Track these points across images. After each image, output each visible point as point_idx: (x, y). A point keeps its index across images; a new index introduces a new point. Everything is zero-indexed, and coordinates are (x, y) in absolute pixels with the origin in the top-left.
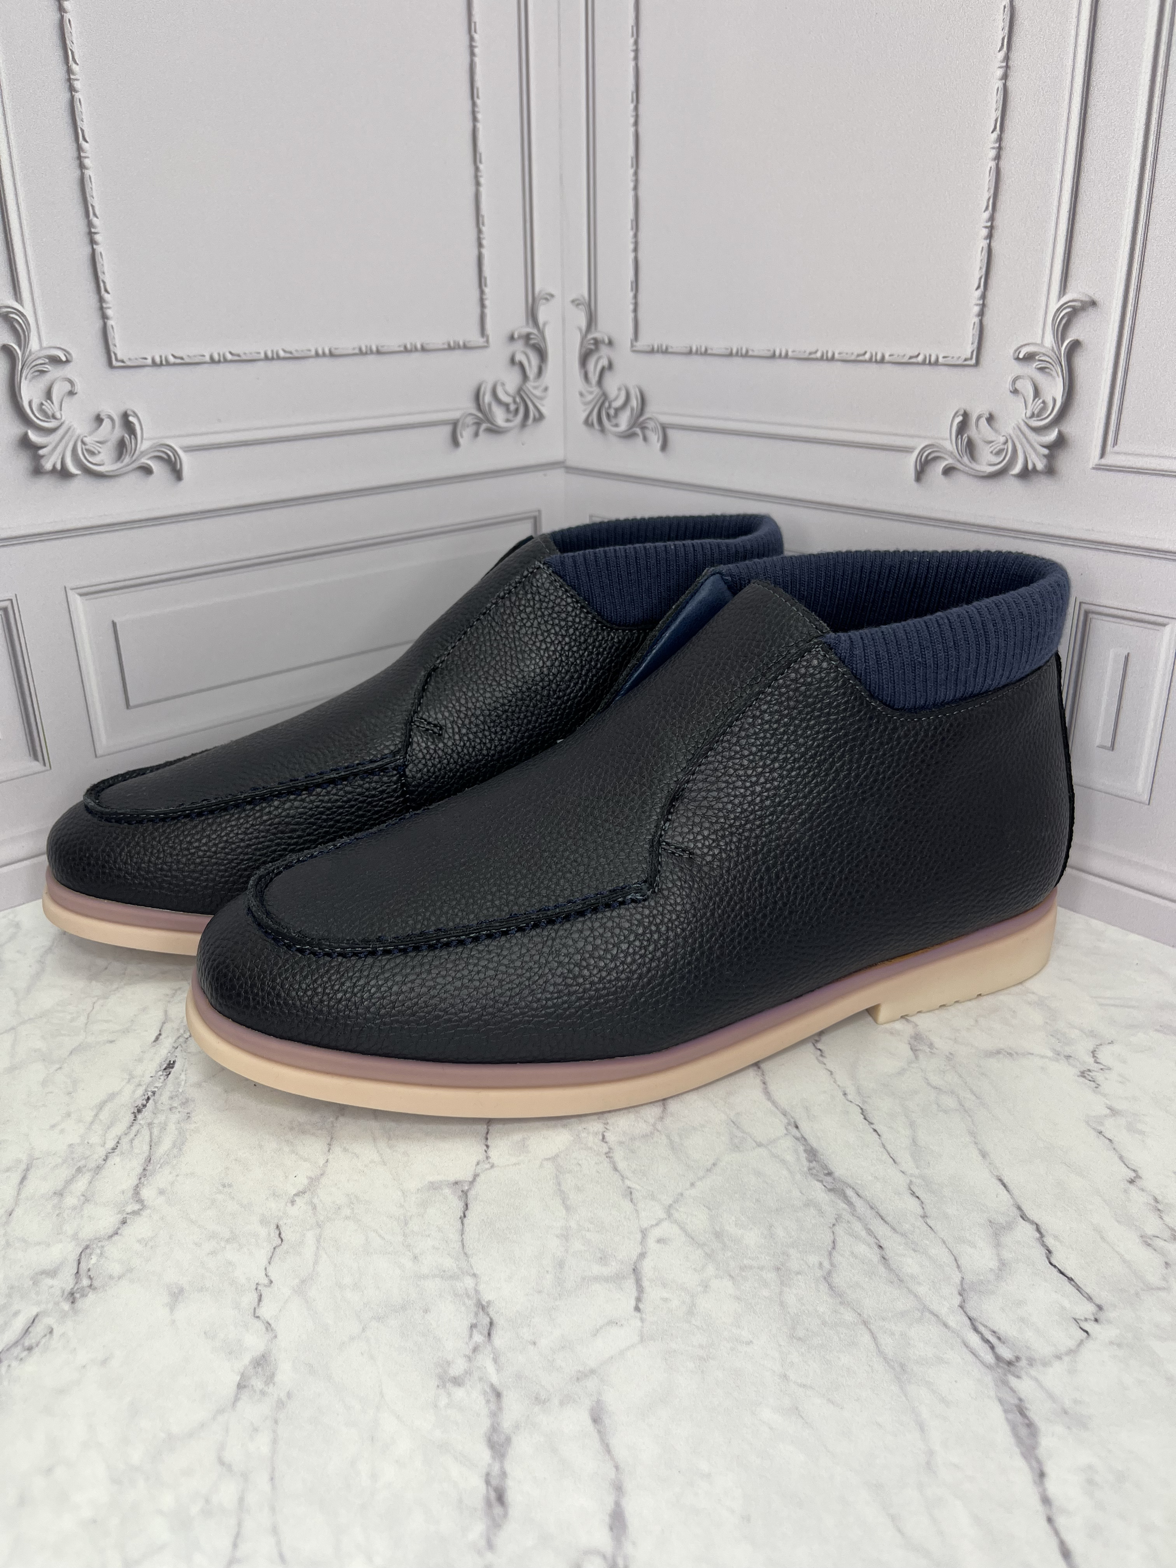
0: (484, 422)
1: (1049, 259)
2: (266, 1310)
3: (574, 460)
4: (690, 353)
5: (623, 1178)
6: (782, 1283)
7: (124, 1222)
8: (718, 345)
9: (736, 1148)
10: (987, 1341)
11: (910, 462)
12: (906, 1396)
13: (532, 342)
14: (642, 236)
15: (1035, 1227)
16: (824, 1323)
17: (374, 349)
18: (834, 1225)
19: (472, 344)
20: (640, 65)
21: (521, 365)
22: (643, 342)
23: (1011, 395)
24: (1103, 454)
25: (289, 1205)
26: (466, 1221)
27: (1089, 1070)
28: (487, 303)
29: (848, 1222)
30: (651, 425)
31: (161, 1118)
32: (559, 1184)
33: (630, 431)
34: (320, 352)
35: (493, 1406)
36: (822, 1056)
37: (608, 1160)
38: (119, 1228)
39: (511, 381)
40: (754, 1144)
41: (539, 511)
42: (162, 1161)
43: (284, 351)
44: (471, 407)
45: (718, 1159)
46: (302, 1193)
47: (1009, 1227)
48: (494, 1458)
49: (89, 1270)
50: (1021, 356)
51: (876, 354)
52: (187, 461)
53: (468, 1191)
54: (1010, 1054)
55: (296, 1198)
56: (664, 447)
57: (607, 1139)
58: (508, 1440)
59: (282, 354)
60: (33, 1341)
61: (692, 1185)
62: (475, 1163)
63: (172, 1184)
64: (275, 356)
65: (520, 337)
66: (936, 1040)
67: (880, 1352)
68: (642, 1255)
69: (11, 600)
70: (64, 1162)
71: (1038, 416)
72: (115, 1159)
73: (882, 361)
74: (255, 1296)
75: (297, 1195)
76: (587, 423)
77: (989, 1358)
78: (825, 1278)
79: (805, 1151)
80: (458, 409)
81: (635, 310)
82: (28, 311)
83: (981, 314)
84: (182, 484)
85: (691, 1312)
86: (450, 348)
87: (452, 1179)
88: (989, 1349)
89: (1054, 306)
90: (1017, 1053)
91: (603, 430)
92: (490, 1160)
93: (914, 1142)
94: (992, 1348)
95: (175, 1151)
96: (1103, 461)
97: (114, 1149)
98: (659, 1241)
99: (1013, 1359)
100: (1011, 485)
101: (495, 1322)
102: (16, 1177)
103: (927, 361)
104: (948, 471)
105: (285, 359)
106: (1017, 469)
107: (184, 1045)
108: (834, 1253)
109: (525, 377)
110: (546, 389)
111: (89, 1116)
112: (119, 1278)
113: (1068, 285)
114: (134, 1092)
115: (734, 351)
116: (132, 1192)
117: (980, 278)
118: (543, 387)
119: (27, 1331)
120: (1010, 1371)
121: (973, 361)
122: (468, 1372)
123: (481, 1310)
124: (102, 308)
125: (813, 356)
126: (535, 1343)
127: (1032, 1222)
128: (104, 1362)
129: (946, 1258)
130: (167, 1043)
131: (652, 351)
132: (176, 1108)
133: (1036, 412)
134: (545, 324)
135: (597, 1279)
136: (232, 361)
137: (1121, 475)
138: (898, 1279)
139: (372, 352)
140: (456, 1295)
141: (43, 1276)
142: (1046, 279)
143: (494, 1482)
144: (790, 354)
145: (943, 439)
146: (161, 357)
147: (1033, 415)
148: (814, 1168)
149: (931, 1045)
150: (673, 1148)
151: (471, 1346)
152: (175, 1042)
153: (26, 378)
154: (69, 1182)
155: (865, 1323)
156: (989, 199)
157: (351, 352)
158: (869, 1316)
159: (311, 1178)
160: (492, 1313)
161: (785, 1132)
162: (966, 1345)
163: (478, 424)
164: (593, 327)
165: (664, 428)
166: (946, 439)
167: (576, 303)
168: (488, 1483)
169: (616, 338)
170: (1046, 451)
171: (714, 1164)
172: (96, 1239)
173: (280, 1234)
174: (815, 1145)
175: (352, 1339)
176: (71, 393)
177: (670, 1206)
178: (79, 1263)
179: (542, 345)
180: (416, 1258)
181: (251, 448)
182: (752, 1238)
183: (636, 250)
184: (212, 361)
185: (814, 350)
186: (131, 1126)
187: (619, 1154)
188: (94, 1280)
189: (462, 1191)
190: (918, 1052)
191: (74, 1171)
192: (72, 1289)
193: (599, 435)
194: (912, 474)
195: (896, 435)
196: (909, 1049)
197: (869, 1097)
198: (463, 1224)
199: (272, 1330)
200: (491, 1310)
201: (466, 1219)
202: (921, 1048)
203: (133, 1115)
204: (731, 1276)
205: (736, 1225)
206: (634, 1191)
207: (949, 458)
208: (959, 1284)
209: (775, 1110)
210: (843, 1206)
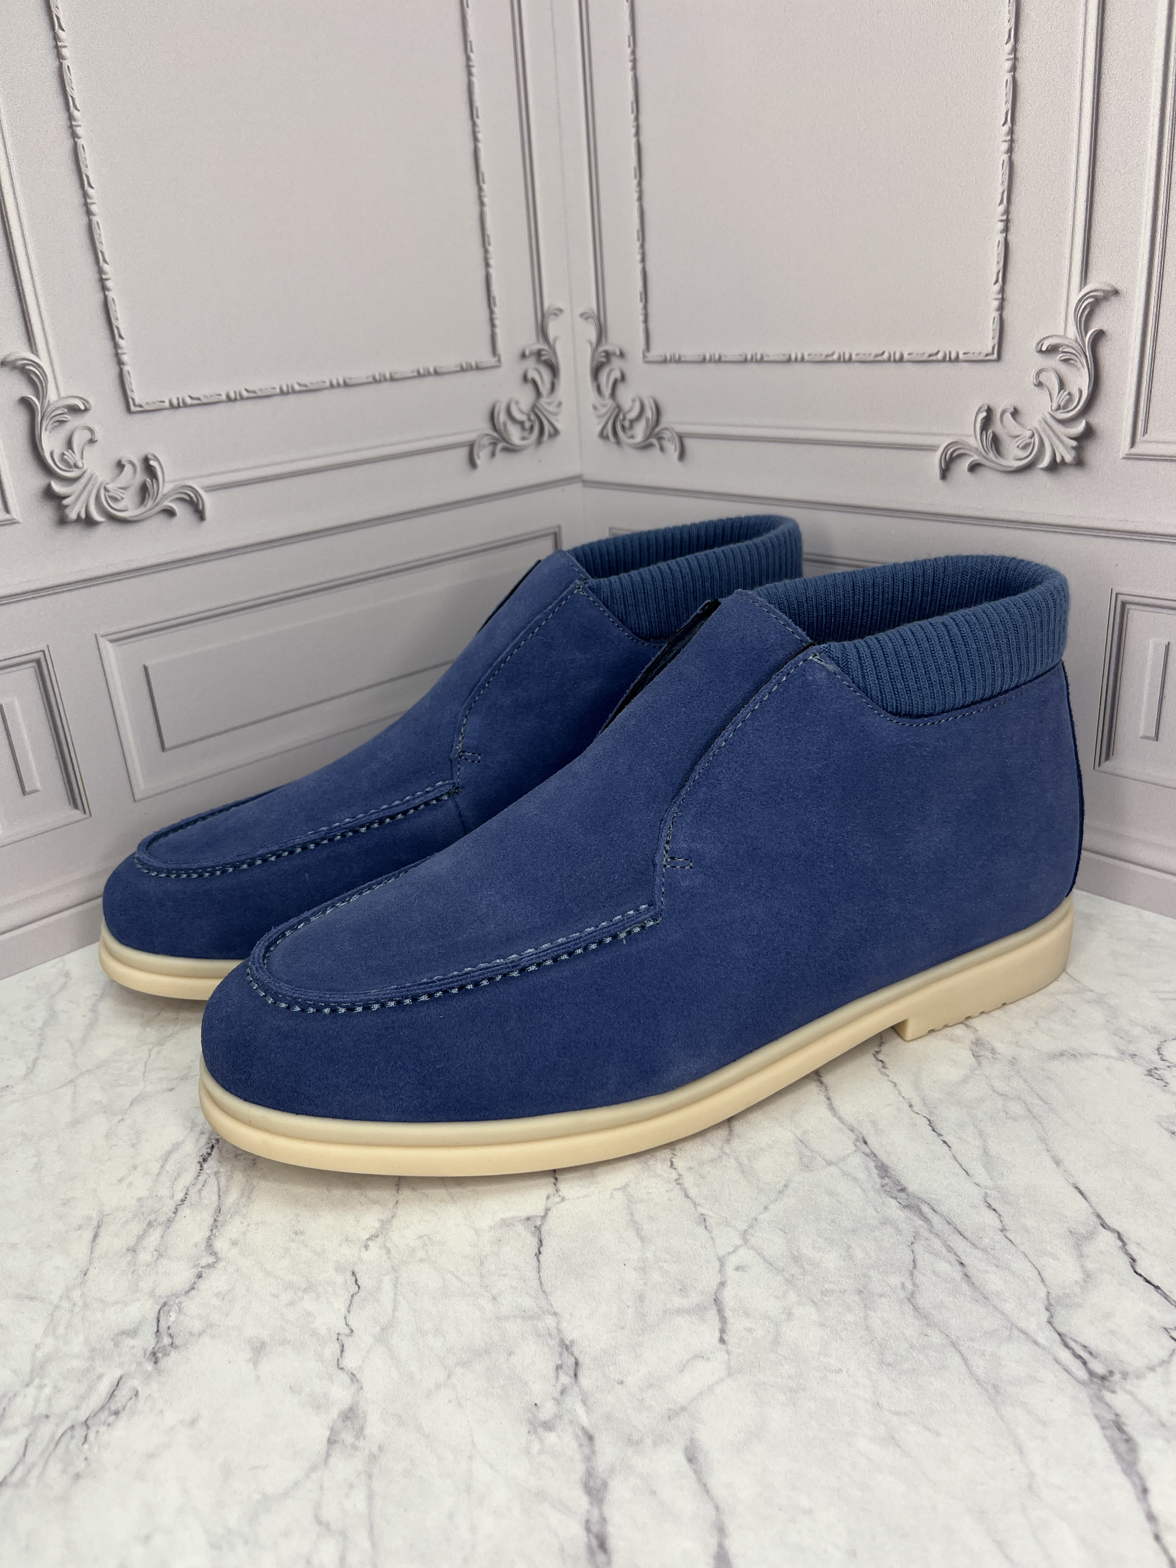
0: (501, 442)
1: (1068, 251)
2: (351, 1361)
3: (591, 474)
4: (704, 361)
5: (695, 1205)
6: (866, 1307)
7: (200, 1276)
8: (732, 352)
9: (806, 1167)
10: (1079, 1357)
11: (935, 460)
12: (1002, 1418)
13: (543, 358)
14: (648, 246)
15: (1116, 1235)
16: (912, 1347)
17: (388, 376)
18: (912, 1243)
19: (484, 365)
20: (638, 75)
21: (534, 382)
22: (656, 352)
23: (1036, 388)
24: (1133, 444)
25: (363, 1250)
26: (542, 1257)
27: (1156, 1069)
28: (497, 322)
29: (927, 1239)
30: (667, 435)
31: (227, 1166)
32: (632, 1214)
33: (647, 442)
34: (335, 383)
35: (586, 1450)
36: (884, 1067)
37: (678, 1186)
38: (195, 1283)
39: (524, 398)
40: (824, 1163)
41: (559, 527)
42: (232, 1211)
43: (299, 384)
44: (486, 428)
45: (789, 1180)
46: (373, 1237)
47: (1090, 1236)
48: (591, 1504)
49: (169, 1328)
50: (1044, 349)
51: (895, 354)
52: (209, 501)
53: (540, 1226)
54: (1074, 1055)
55: (369, 1243)
56: (682, 456)
57: (676, 1164)
58: (605, 1484)
59: (297, 387)
60: (119, 1405)
61: (766, 1208)
62: (545, 1197)
63: (244, 1234)
64: (290, 390)
65: (531, 354)
66: (997, 1045)
67: (972, 1374)
68: (722, 1284)
69: (43, 651)
70: (134, 1217)
71: (1064, 408)
72: (185, 1211)
73: (902, 359)
74: (338, 1346)
75: (369, 1239)
76: (602, 435)
77: (1082, 1374)
78: (909, 1300)
79: (876, 1167)
80: (473, 431)
81: (646, 321)
82: (44, 363)
83: (1001, 308)
84: (205, 524)
85: (776, 1341)
86: (463, 370)
87: (524, 1214)
88: (1081, 1364)
89: (1075, 298)
90: (1080, 1054)
91: (618, 442)
92: (560, 1193)
93: (986, 1152)
94: (1085, 1363)
95: (244, 1200)
96: (1134, 451)
97: (183, 1201)
98: (737, 1269)
99: (1107, 1374)
100: (1039, 479)
101: (580, 1362)
102: (88, 1235)
103: (948, 359)
104: (974, 468)
105: (300, 392)
106: (1046, 462)
108: (916, 1273)
109: (538, 394)
110: (560, 404)
111: (155, 1167)
112: (200, 1335)
113: (1089, 275)
115: (749, 357)
116: (204, 1244)
117: (998, 272)
118: (556, 403)
119: (112, 1395)
120: (1104, 1386)
121: (995, 356)
122: (558, 1416)
123: (565, 1350)
124: (117, 355)
125: (830, 359)
127: (1114, 1231)
128: (193, 1422)
129: (1030, 1273)
131: (665, 361)
133: (1062, 405)
134: (555, 339)
135: (679, 1311)
136: (248, 398)
137: (1153, 464)
138: (983, 1297)
139: (385, 380)
140: (539, 1336)
141: (124, 1336)
142: (1066, 271)
143: (595, 1529)
144: (806, 357)
145: (967, 436)
146: (178, 399)
147: (1059, 408)
148: (886, 1184)
149: (993, 1051)
150: (743, 1172)
151: (559, 1388)
153: (46, 429)
154: (141, 1238)
155: (954, 1344)
156: (1003, 192)
157: (365, 380)
158: (958, 1337)
159: (382, 1221)
160: (576, 1353)
161: (854, 1148)
162: (1057, 1361)
163: (494, 444)
164: (603, 341)
165: (681, 438)
166: (970, 436)
167: (584, 316)
168: (588, 1530)
169: (627, 349)
170: (1074, 443)
171: (786, 1186)
172: (173, 1295)
173: (356, 1281)
174: (884, 1159)
175: (438, 1386)
176: (92, 441)
177: (745, 1231)
178: (158, 1321)
179: (553, 360)
180: (494, 1299)
181: (270, 483)
182: (831, 1260)
183: (643, 260)
184: (229, 399)
185: (830, 353)
186: (198, 1176)
187: (689, 1181)
188: (175, 1337)
189: (535, 1227)
190: (981, 1058)
191: (145, 1226)
192: (154, 1348)
193: (615, 447)
194: (937, 472)
195: (919, 434)
196: (972, 1056)
197: (936, 1108)
198: (539, 1261)
199: (357, 1381)
200: (575, 1350)
201: (541, 1255)
202: (983, 1054)
203: (199, 1165)
204: (813, 1302)
205: (813, 1248)
206: (707, 1218)
207: (974, 455)
208: (1045, 1298)
209: (843, 1126)
210: (921, 1222)
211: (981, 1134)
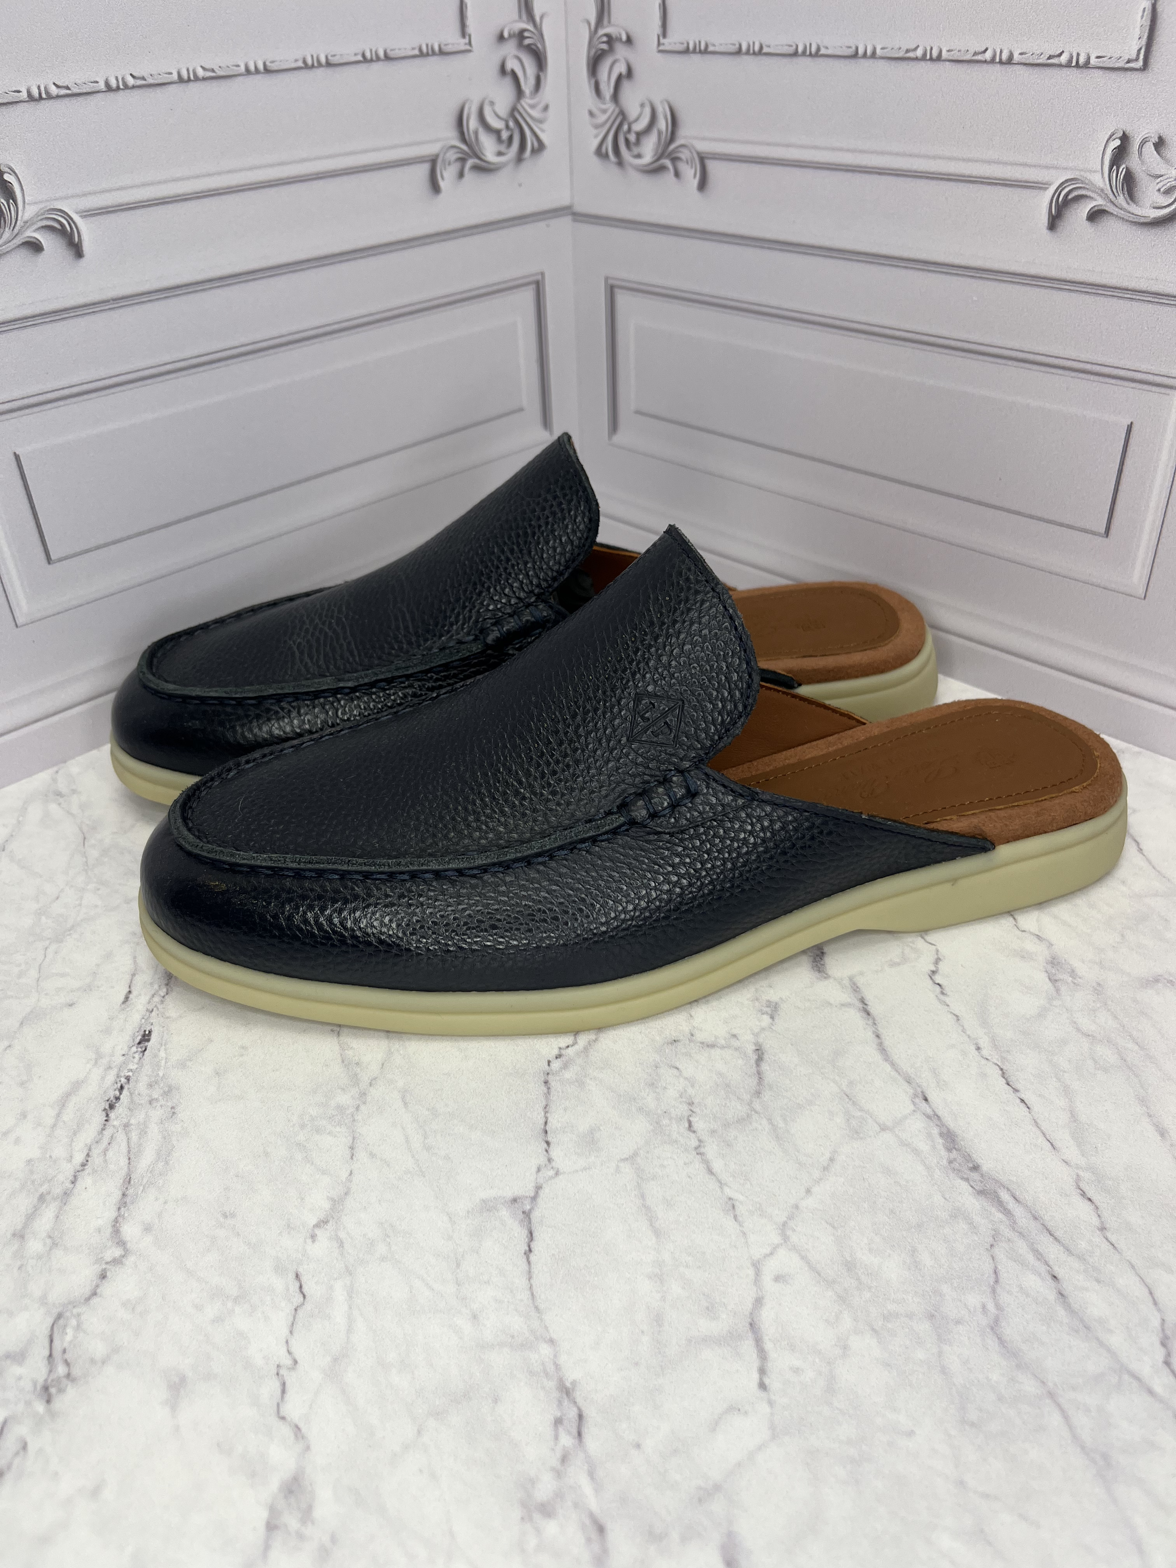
0: (470, 157)
2: (294, 1408)
3: (583, 206)
4: (739, 52)
5: (721, 1184)
6: (940, 1338)
7: (103, 1276)
8: (777, 41)
9: (856, 1133)
11: (1043, 202)
12: (1115, 1502)
13: (527, 42)
16: (1000, 1398)
17: (323, 60)
19: (449, 49)
21: (514, 74)
22: (675, 39)
25: (309, 1241)
26: (533, 1258)
29: (1009, 1240)
30: (684, 154)
31: (140, 1116)
32: (643, 1197)
33: (657, 164)
34: (252, 67)
35: (596, 1547)
36: (943, 993)
37: (699, 1157)
38: (97, 1286)
39: (502, 98)
40: (877, 1128)
41: (543, 274)
42: (145, 1181)
43: (204, 68)
44: (451, 136)
45: (835, 1152)
46: (322, 1223)
49: (64, 1351)
51: (1001, 52)
52: (87, 230)
53: (530, 1211)
55: (318, 1232)
56: (703, 185)
57: (695, 1126)
59: (201, 72)
61: (808, 1191)
62: (534, 1170)
63: (160, 1215)
64: (192, 76)
65: (511, 36)
66: (1076, 964)
67: (1075, 1437)
68: (759, 1302)
70: (23, 1186)
72: (86, 1180)
73: (1010, 61)
74: (277, 1384)
75: (317, 1226)
76: (600, 153)
78: (992, 1329)
79: (941, 1134)
80: (436, 140)
84: (83, 262)
85: (830, 1388)
86: (422, 55)
87: (509, 1194)
91: (620, 163)
92: (554, 1164)
93: (1073, 1116)
95: (161, 1165)
97: (83, 1165)
98: (778, 1279)
101: (584, 1414)
103: (1074, 63)
104: (1095, 216)
105: (205, 79)
107: (160, 1007)
108: (999, 1290)
109: (520, 93)
110: (546, 108)
111: (49, 1116)
112: (103, 1363)
114: (103, 1078)
116: (110, 1230)
118: (541, 106)
121: (1140, 63)
122: (559, 1495)
123: (565, 1396)
125: (910, 55)
126: (638, 1446)
129: (1140, 1291)
130: (140, 1002)
131: (686, 51)
132: (157, 1100)
134: (542, 17)
135: (707, 1341)
136: (135, 87)
138: (1083, 1325)
139: (320, 65)
140: (531, 1373)
141: (9, 1362)
144: (879, 52)
145: (1090, 171)
146: (39, 87)
148: (955, 1159)
149: (1073, 973)
150: (777, 1137)
151: (559, 1454)
152: (149, 1002)
154: (30, 1217)
155: (1051, 1395)
157: (292, 65)
158: (1055, 1385)
159: (333, 1200)
160: (579, 1400)
161: (912, 1107)
163: (463, 160)
164: (606, 19)
165: (703, 159)
166: (1095, 171)
169: (636, 33)
171: (832, 1160)
172: (70, 1303)
173: (301, 1287)
174: (952, 1125)
175: (406, 1447)
177: (785, 1224)
178: (51, 1341)
179: (539, 46)
180: (475, 1317)
181: (170, 206)
182: (892, 1269)
184: (109, 88)
185: (912, 46)
186: (103, 1129)
187: (711, 1150)
188: (71, 1367)
189: (524, 1212)
190: (1059, 984)
191: (36, 1200)
192: (46, 1380)
193: (615, 169)
194: (1044, 219)
195: (1025, 165)
196: (1048, 980)
197: (1008, 1052)
198: (529, 1263)
199: (303, 1437)
200: (578, 1395)
201: (532, 1254)
202: (1061, 977)
203: (104, 1114)
204: (873, 1330)
205: (870, 1250)
206: (737, 1204)
207: (1098, 198)
208: (1160, 1328)
209: (897, 1075)
210: (999, 1216)
211: (1067, 1091)
